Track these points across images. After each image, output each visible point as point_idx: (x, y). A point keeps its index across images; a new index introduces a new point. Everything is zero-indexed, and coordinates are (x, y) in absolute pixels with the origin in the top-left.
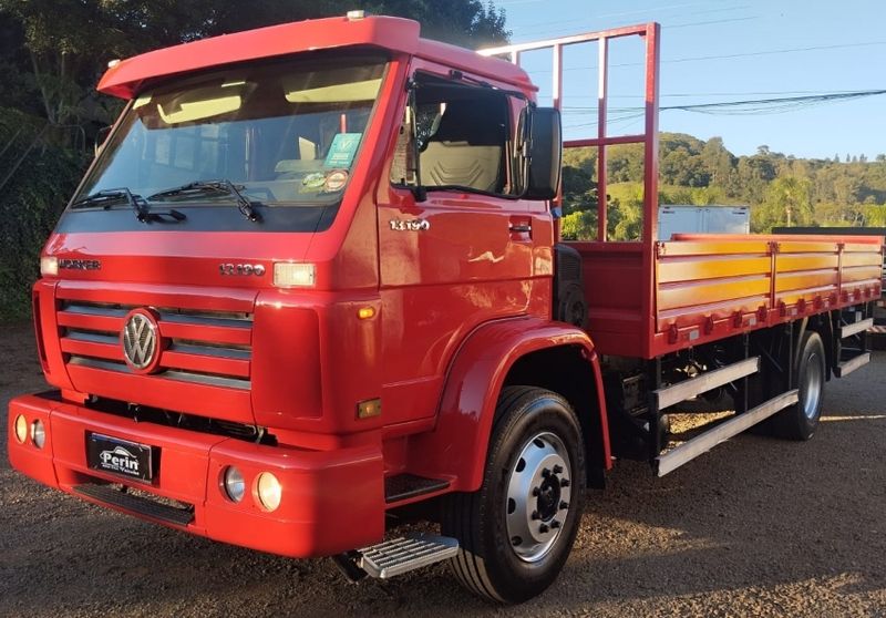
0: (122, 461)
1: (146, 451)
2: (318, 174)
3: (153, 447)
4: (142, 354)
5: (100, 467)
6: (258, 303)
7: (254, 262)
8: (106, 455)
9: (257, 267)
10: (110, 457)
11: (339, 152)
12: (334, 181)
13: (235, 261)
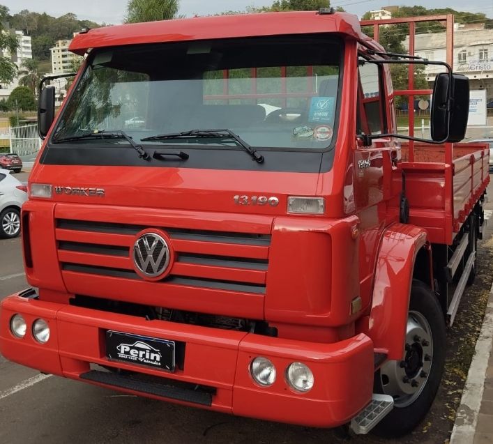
0: (141, 353)
2: (305, 128)
3: (177, 342)
4: (155, 266)
6: (276, 228)
7: (269, 195)
8: (124, 348)
9: (272, 199)
10: (128, 349)
11: (319, 110)
12: (321, 133)
13: (250, 194)
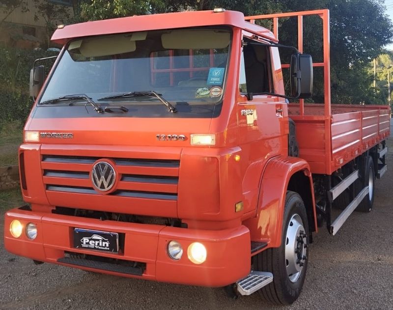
0: (97, 242)
1: (115, 236)
2: (205, 88)
3: (119, 233)
5: (81, 247)
7: (178, 134)
8: (85, 240)
9: (181, 136)
10: (88, 241)
11: (214, 77)
12: (215, 92)
13: (166, 134)
